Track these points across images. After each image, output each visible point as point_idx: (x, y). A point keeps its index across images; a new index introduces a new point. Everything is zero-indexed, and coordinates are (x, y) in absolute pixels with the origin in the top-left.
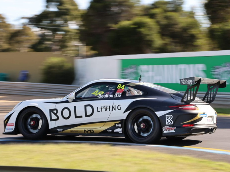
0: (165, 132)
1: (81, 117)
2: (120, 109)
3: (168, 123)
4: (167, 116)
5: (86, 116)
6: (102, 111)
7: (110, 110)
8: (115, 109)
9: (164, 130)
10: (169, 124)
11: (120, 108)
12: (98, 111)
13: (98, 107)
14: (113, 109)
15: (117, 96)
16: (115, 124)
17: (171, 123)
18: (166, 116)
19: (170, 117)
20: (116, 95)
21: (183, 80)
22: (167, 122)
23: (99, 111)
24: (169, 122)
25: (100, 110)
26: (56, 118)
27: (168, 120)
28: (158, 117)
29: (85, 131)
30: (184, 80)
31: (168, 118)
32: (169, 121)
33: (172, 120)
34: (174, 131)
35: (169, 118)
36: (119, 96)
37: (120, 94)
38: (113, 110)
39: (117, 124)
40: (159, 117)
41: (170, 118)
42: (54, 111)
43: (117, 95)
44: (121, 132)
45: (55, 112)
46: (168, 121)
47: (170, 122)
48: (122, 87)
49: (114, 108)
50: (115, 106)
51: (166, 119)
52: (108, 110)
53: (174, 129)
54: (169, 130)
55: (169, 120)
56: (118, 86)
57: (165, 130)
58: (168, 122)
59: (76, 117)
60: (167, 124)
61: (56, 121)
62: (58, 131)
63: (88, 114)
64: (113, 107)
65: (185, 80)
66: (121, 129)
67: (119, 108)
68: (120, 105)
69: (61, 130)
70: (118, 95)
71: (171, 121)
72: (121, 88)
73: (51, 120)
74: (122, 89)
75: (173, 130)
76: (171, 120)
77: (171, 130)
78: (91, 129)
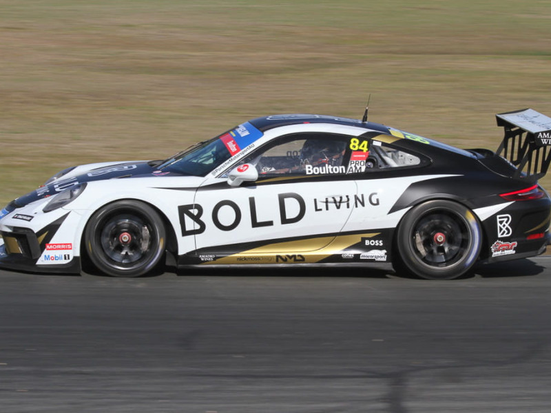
0: (495, 254)
1: (270, 223)
2: (378, 204)
3: (502, 234)
4: (500, 218)
5: (284, 221)
6: (327, 209)
7: (348, 207)
8: (363, 204)
9: (493, 250)
10: (505, 235)
11: (378, 200)
12: (317, 210)
13: (315, 200)
14: (358, 203)
15: (354, 168)
16: (364, 239)
17: (508, 233)
18: (498, 216)
19: (506, 219)
20: (353, 165)
21: (542, 134)
22: (500, 231)
23: (321, 210)
24: (504, 232)
25: (321, 205)
26: (198, 227)
27: (502, 226)
28: (482, 220)
29: (279, 259)
30: (544, 134)
31: (501, 222)
32: (504, 229)
33: (509, 225)
34: (514, 252)
35: (504, 223)
36: (360, 168)
37: (362, 163)
38: (357, 206)
39: (370, 239)
40: (484, 221)
41: (507, 222)
42: (191, 211)
43: (355, 166)
44: (385, 259)
45: (195, 212)
46: (501, 229)
47: (506, 232)
48: (363, 146)
49: (360, 201)
50: (362, 195)
51: (499, 225)
52: (344, 205)
53: (513, 247)
54: (503, 250)
55: (504, 227)
56: (350, 143)
57: (495, 251)
58: (502, 232)
59: (255, 224)
60: (499, 236)
61: (197, 235)
62: (202, 259)
63: (288, 216)
64: (356, 198)
65: (548, 134)
66: (385, 251)
67: (375, 202)
68: (376, 194)
69: (211, 256)
70: (358, 167)
71: (507, 229)
72: (361, 148)
73: (185, 233)
74: (362, 150)
75: (511, 249)
76: (507, 225)
77: (508, 249)
78: (297, 254)
